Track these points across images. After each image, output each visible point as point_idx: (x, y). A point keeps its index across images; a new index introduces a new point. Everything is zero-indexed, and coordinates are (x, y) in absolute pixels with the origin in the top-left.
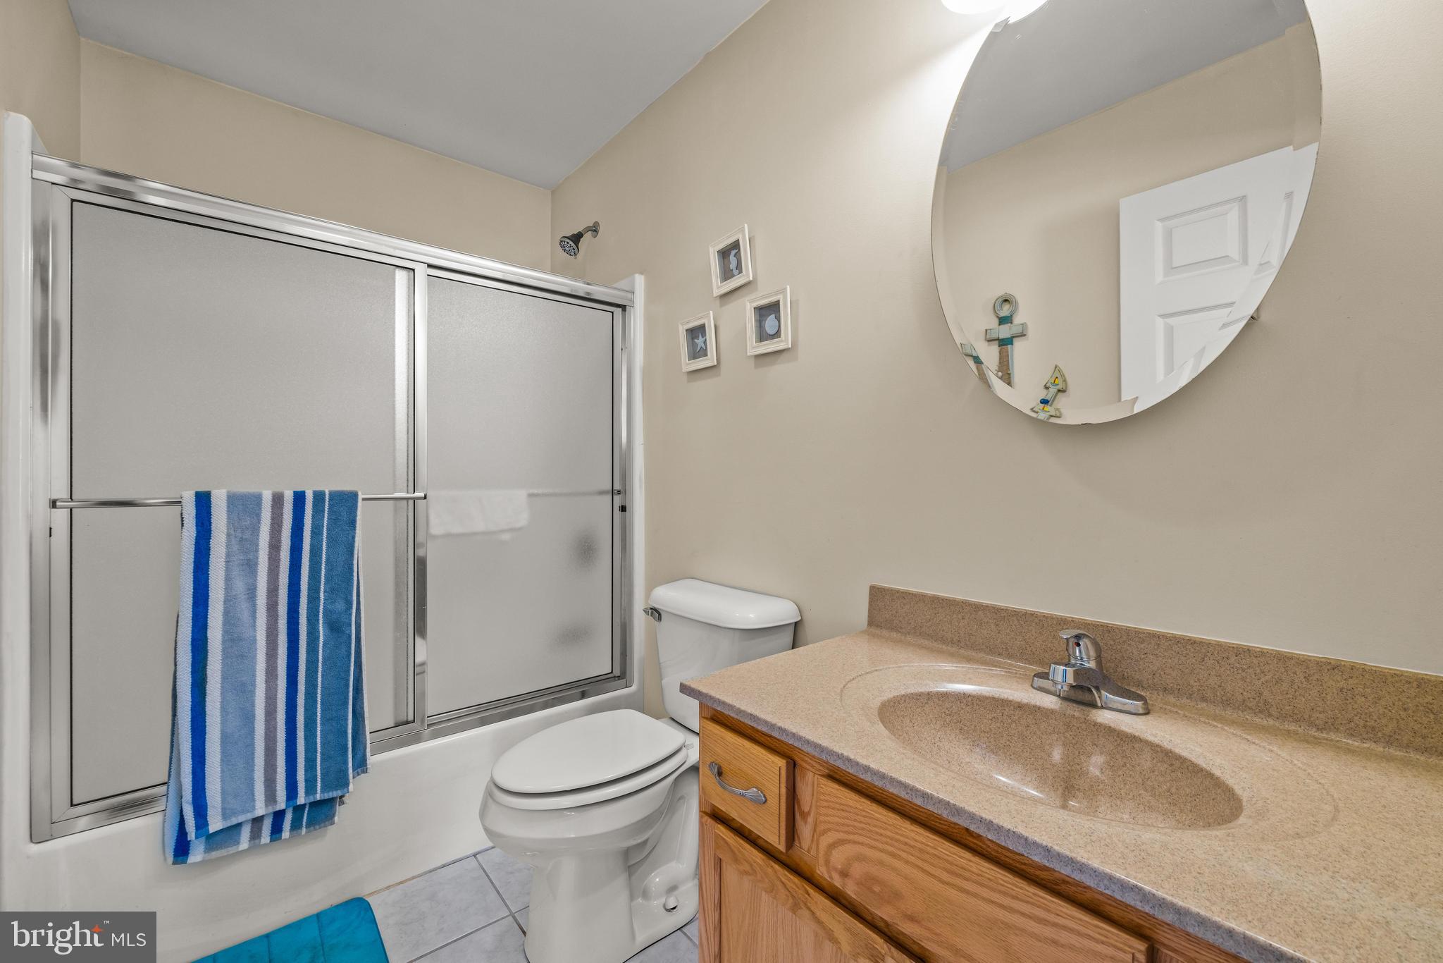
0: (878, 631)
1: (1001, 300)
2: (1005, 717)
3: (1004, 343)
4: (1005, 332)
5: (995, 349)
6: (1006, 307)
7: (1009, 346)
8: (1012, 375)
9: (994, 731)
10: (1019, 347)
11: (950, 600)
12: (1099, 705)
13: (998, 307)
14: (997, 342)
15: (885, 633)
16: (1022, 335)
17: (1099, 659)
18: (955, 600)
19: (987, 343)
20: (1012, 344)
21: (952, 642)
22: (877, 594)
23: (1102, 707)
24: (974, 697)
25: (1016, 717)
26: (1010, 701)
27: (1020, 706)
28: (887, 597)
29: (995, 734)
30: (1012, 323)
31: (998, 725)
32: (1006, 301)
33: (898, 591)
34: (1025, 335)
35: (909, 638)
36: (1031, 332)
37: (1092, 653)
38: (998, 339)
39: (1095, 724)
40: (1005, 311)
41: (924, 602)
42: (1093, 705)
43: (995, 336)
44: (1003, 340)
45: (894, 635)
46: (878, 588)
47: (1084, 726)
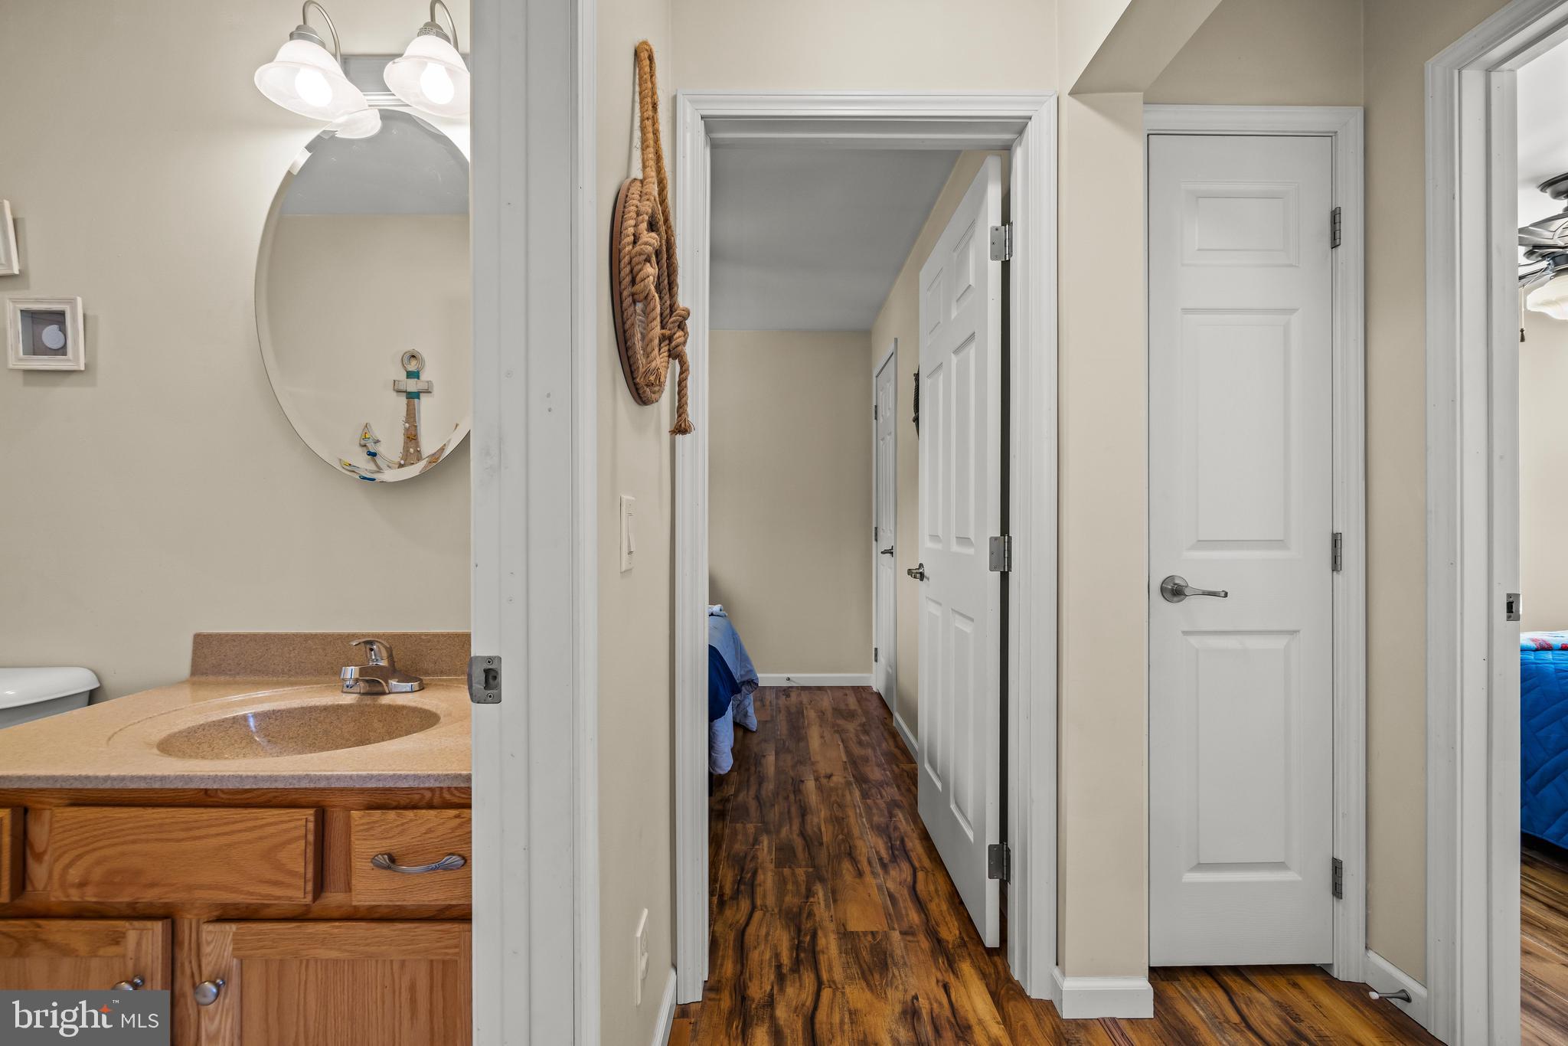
0: (203, 678)
1: (408, 355)
2: (312, 721)
3: (413, 396)
4: (412, 386)
5: (403, 400)
6: (414, 362)
7: (416, 400)
8: (418, 428)
9: (301, 735)
10: (425, 401)
11: (282, 635)
12: (387, 692)
13: (406, 361)
14: (405, 394)
15: (211, 678)
16: (428, 392)
17: (391, 657)
18: (286, 635)
19: (395, 394)
20: (419, 399)
21: (283, 673)
22: (202, 642)
23: (390, 693)
24: (284, 711)
25: (322, 718)
26: (317, 707)
27: (326, 709)
28: (214, 643)
29: (303, 737)
30: (418, 378)
31: (306, 729)
32: (413, 356)
33: (227, 635)
34: (430, 392)
35: (238, 678)
36: (436, 390)
37: (384, 654)
38: (406, 392)
39: (381, 706)
40: (413, 366)
41: (256, 641)
42: (383, 693)
43: (402, 388)
44: (409, 392)
45: (222, 678)
46: (204, 635)
47: (373, 710)
